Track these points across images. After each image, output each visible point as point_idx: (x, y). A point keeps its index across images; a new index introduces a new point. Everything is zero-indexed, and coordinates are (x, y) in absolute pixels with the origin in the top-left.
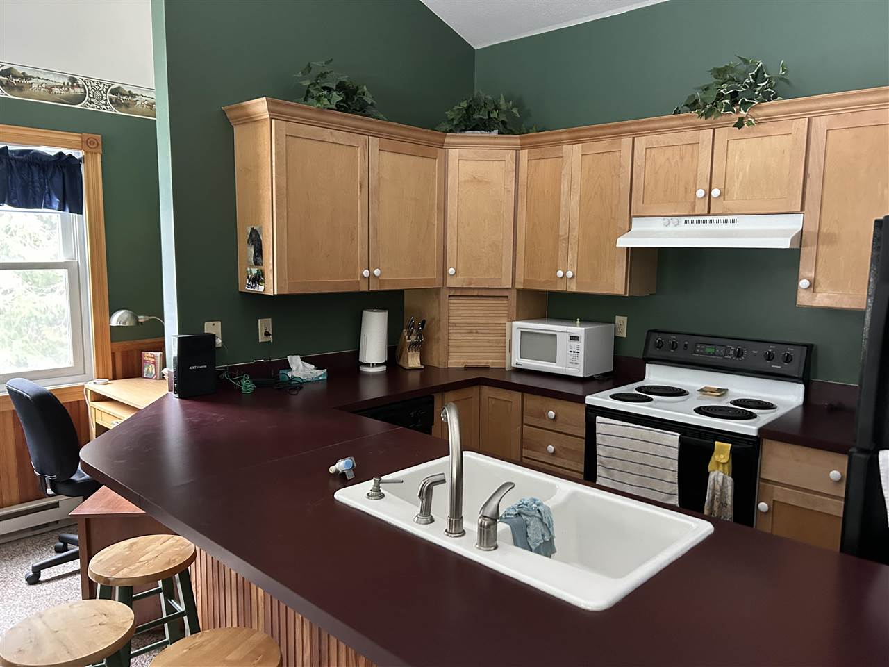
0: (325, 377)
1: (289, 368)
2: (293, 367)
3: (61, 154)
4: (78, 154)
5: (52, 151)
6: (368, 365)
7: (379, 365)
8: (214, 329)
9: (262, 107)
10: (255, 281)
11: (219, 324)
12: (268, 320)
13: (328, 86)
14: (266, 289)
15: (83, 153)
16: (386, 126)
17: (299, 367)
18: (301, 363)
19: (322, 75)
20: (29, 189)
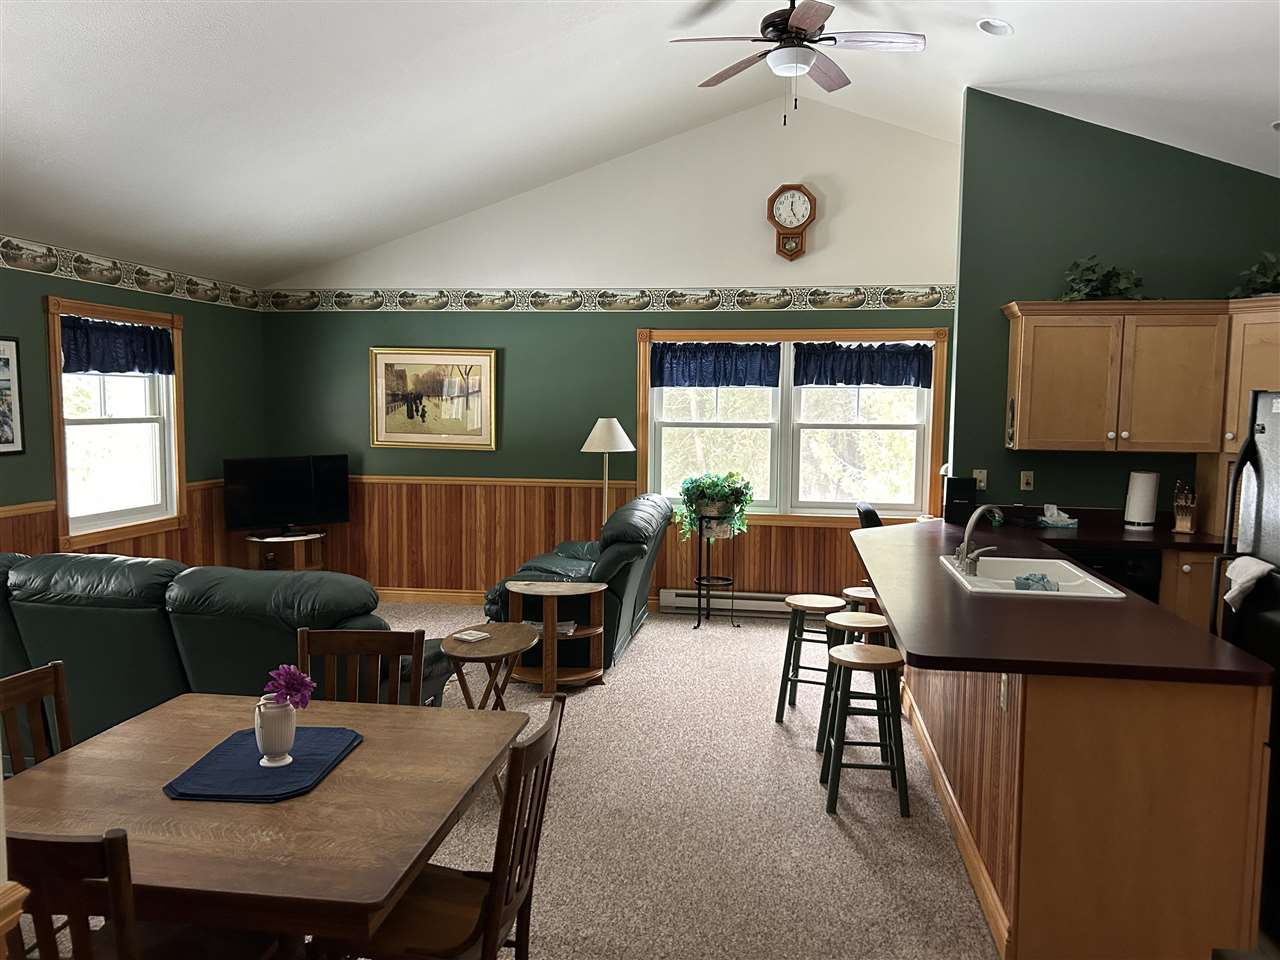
0: (1076, 526)
1: (1044, 516)
2: (1048, 514)
3: (918, 344)
4: (930, 344)
5: (912, 343)
6: (1133, 524)
7: (1145, 525)
8: (980, 475)
9: (1016, 308)
10: (1011, 439)
11: (985, 472)
12: (1032, 473)
13: (1090, 278)
14: (1014, 445)
15: (934, 342)
16: (1147, 305)
17: (1053, 515)
18: (1056, 511)
19: (1088, 269)
20: (896, 372)
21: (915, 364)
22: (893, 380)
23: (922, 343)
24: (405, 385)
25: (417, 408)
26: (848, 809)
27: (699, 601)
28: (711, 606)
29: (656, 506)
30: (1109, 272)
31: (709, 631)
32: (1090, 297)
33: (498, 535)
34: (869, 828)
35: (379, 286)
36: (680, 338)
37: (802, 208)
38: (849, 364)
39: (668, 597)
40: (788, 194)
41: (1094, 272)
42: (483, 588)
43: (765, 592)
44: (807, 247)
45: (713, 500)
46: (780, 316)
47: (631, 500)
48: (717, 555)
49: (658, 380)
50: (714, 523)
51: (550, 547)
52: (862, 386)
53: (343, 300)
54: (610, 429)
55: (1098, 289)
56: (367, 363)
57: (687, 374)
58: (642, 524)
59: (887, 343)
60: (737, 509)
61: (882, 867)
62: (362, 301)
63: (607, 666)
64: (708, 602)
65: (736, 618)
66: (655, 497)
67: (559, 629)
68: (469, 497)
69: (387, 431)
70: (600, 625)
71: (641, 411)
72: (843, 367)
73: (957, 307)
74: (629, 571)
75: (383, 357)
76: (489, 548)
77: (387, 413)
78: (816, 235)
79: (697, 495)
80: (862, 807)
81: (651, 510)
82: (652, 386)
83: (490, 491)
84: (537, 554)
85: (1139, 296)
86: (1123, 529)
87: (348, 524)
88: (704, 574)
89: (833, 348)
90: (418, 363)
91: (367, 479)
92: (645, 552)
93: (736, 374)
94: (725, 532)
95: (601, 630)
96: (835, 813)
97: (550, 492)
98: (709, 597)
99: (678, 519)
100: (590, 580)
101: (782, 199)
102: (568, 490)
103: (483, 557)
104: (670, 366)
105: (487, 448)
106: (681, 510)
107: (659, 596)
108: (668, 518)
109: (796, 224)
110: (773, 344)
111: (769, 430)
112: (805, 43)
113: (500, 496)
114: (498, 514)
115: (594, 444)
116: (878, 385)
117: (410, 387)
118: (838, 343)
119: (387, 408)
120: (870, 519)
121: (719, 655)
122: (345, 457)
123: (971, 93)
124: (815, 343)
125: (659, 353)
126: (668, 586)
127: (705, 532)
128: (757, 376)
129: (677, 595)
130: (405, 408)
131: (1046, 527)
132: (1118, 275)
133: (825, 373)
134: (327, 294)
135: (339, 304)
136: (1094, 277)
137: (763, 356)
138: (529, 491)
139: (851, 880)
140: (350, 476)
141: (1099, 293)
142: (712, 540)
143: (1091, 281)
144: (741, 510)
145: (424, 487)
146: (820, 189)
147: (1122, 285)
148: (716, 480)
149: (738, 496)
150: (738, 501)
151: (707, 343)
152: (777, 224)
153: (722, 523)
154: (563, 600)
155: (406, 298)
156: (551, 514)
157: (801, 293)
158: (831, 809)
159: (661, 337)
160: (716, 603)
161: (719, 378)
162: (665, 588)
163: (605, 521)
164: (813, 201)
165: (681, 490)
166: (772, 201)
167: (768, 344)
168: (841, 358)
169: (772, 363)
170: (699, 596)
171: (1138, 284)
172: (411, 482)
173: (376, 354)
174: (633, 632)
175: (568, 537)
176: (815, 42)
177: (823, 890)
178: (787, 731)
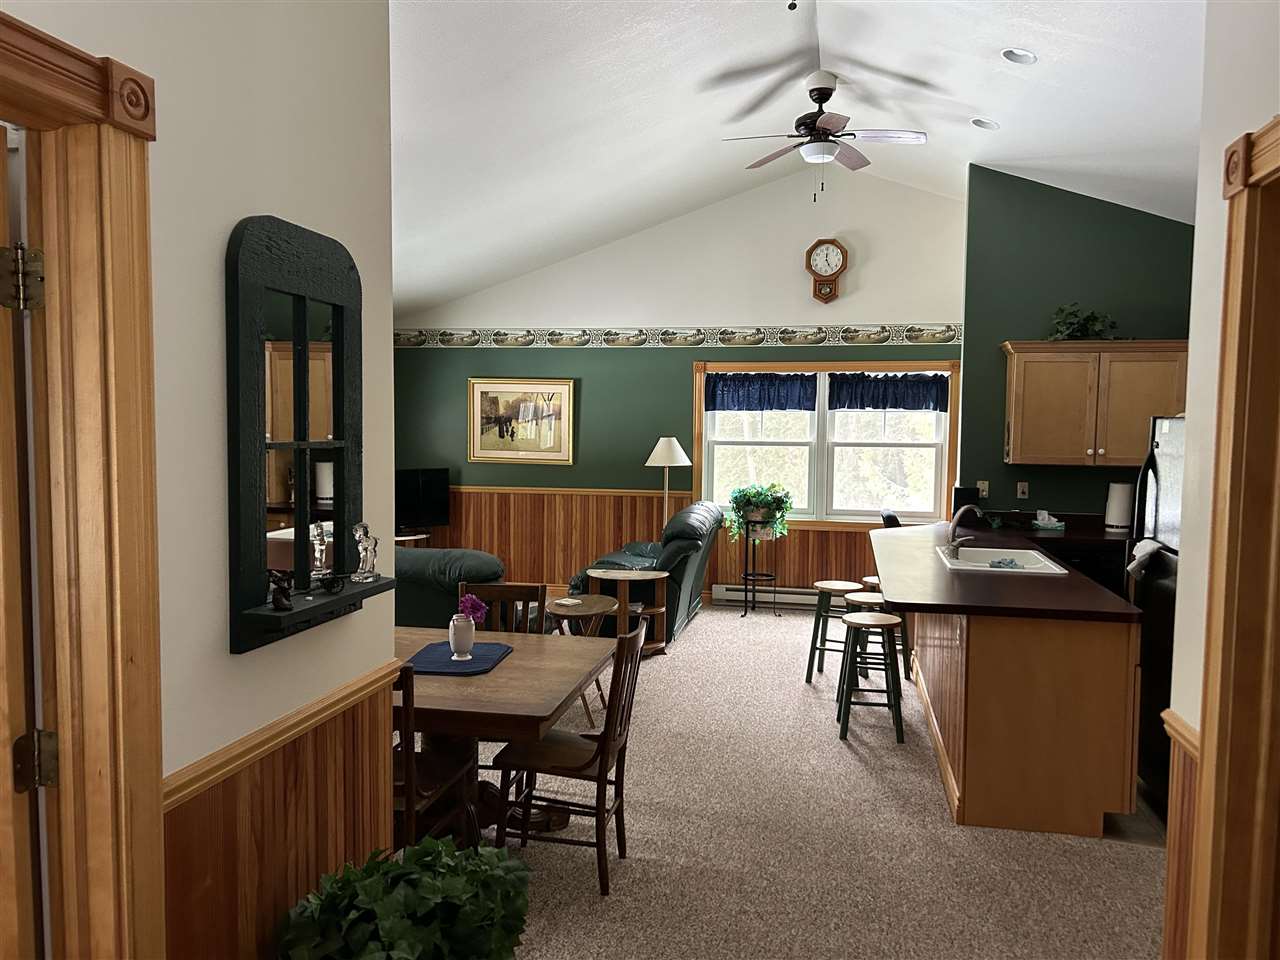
0: (1064, 528)
1: (1036, 519)
2: (1040, 518)
3: (936, 374)
4: (946, 374)
5: (930, 373)
6: (1112, 527)
7: (1122, 527)
8: (983, 486)
9: (1010, 347)
10: (1008, 455)
11: (987, 483)
12: (1027, 484)
13: (1072, 321)
14: (1009, 460)
15: (949, 373)
16: (1117, 344)
17: (1045, 519)
18: (1047, 516)
19: (1071, 314)
20: (917, 398)
21: (934, 392)
22: (915, 404)
23: (939, 373)
24: (497, 410)
25: (507, 428)
26: (856, 737)
27: (746, 595)
28: (756, 599)
29: (709, 510)
30: (1088, 317)
31: (753, 618)
32: (1071, 337)
33: (574, 537)
34: (871, 749)
35: (477, 327)
36: (730, 369)
37: (836, 258)
38: (876, 391)
39: (719, 591)
40: (824, 247)
41: (1076, 316)
42: (561, 581)
43: (803, 588)
44: (840, 292)
45: (757, 507)
46: (816, 350)
47: (687, 506)
48: (761, 556)
49: (711, 404)
50: (758, 527)
51: (618, 547)
52: (887, 410)
53: (446, 338)
54: (670, 446)
55: (1077, 331)
56: (465, 392)
57: (736, 400)
58: (697, 524)
59: (909, 374)
60: (778, 515)
61: (877, 770)
62: (462, 339)
63: (668, 641)
64: (754, 596)
65: (777, 609)
66: (708, 504)
67: (630, 608)
68: (549, 503)
69: (482, 448)
70: (663, 606)
71: (696, 431)
72: (871, 393)
73: (962, 343)
74: (686, 564)
75: (479, 387)
76: (566, 548)
77: (482, 433)
78: (847, 282)
79: (744, 503)
80: (867, 737)
81: (706, 515)
82: (706, 410)
83: (568, 499)
84: (607, 552)
85: (1112, 337)
86: (1104, 531)
87: (448, 527)
88: (750, 571)
89: (862, 378)
90: (508, 391)
91: (464, 489)
92: (699, 547)
93: (779, 400)
94: (768, 535)
95: (664, 609)
96: (846, 739)
97: (619, 500)
98: (754, 591)
99: (728, 524)
100: (655, 569)
101: (819, 251)
102: (634, 499)
103: (561, 555)
104: (723, 392)
105: (566, 463)
106: (731, 516)
107: (711, 590)
108: (719, 522)
109: (830, 272)
110: (810, 374)
111: (807, 448)
112: (831, 138)
113: (576, 506)
114: (574, 519)
115: (655, 460)
116: (902, 410)
117: (502, 411)
118: (866, 374)
119: (482, 430)
120: (891, 521)
121: (762, 636)
122: (446, 470)
123: (975, 169)
124: (847, 373)
125: (712, 381)
126: (719, 580)
127: (750, 535)
128: (796, 401)
129: (727, 590)
130: (497, 428)
131: (1038, 529)
132: (1096, 319)
133: (856, 398)
134: (432, 334)
135: (442, 342)
136: (1075, 320)
137: (801, 384)
138: (600, 499)
139: (853, 778)
140: (451, 487)
141: (1079, 334)
142: (757, 542)
143: (1072, 324)
144: (782, 516)
145: (512, 496)
146: (850, 243)
147: (1098, 327)
148: (760, 490)
149: (779, 503)
150: (779, 508)
151: (753, 373)
152: (814, 273)
153: (765, 527)
154: (634, 584)
155: (499, 337)
156: (619, 519)
157: (834, 331)
158: (843, 737)
159: (714, 368)
160: (760, 597)
161: (764, 404)
162: (717, 584)
163: (665, 523)
164: (845, 253)
165: (730, 498)
166: (810, 253)
167: (807, 374)
168: (870, 385)
169: (809, 390)
170: (746, 591)
171: (1113, 326)
172: (501, 491)
173: (473, 384)
174: (690, 618)
175: (633, 538)
176: (839, 137)
177: (831, 782)
178: (814, 688)
